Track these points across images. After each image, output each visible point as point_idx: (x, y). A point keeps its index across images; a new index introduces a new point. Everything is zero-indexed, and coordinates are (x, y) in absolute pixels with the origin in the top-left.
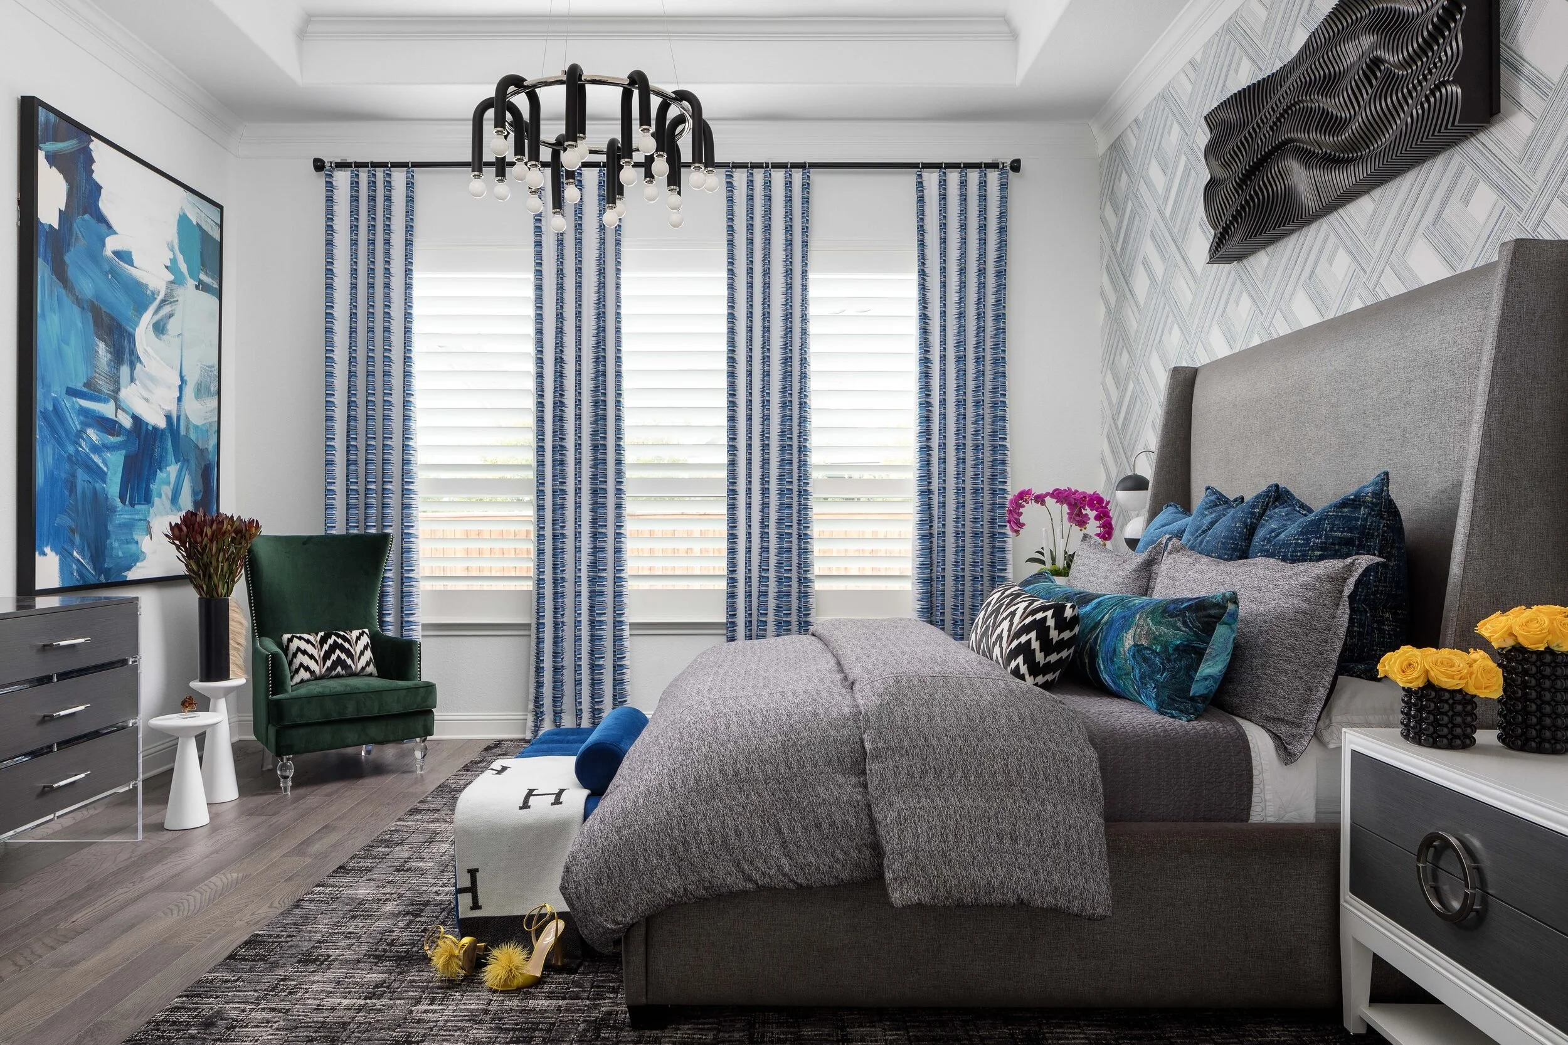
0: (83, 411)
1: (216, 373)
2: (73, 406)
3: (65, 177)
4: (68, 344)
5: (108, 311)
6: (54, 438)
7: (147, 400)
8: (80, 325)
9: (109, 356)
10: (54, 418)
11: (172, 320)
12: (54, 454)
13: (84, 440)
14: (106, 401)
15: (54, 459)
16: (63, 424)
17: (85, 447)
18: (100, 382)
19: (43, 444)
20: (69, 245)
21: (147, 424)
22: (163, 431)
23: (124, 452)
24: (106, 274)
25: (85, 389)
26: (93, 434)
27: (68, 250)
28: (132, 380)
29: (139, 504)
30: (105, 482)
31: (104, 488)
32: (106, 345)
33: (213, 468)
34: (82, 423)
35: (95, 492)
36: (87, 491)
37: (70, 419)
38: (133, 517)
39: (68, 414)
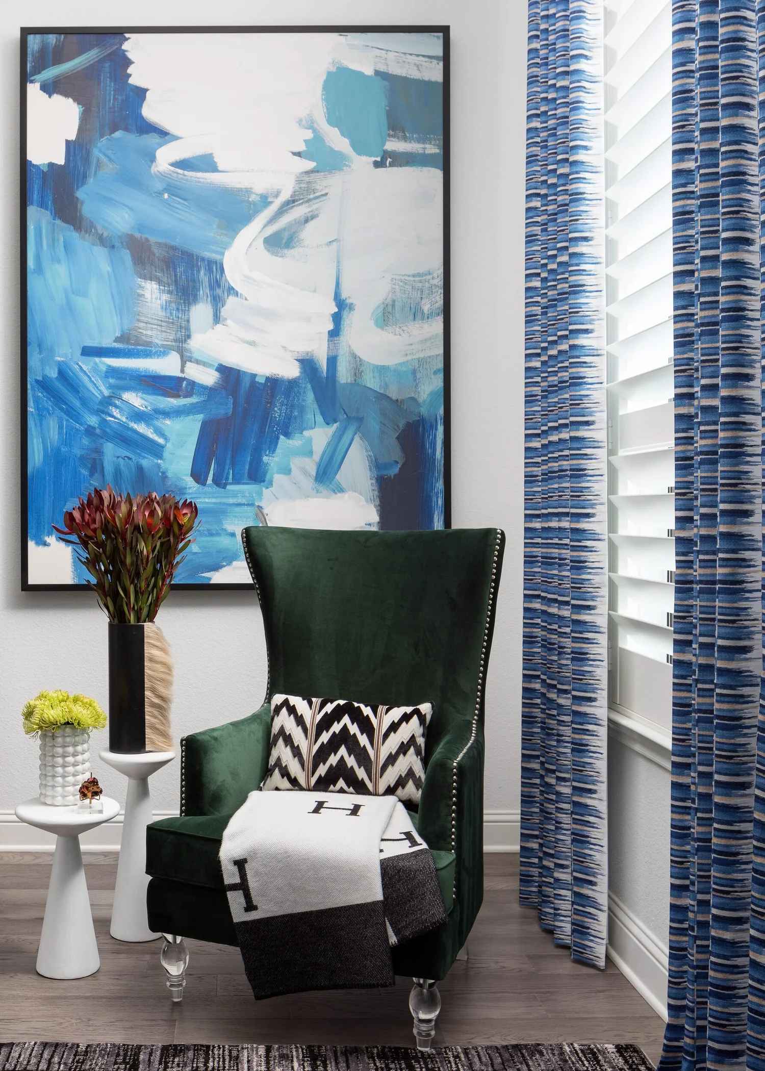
0: (113, 372)
1: (439, 282)
2: (95, 369)
3: (74, 100)
4: (85, 295)
5: (161, 240)
6: (62, 409)
7: (253, 344)
8: (106, 268)
9: (165, 297)
10: (59, 386)
11: (311, 224)
12: (61, 428)
13: (117, 407)
14: (162, 352)
15: (60, 433)
16: (78, 392)
17: (117, 415)
18: (149, 333)
19: (41, 417)
20: (85, 177)
21: (254, 376)
22: (292, 384)
23: (201, 417)
24: (160, 194)
25: (117, 345)
26: (135, 399)
27: (83, 183)
28: (217, 319)
29: (237, 481)
30: (161, 457)
31: (159, 466)
32: (160, 282)
33: (434, 427)
34: (111, 387)
35: (140, 469)
36: (125, 472)
37: (91, 387)
38: (223, 500)
39: (85, 379)
